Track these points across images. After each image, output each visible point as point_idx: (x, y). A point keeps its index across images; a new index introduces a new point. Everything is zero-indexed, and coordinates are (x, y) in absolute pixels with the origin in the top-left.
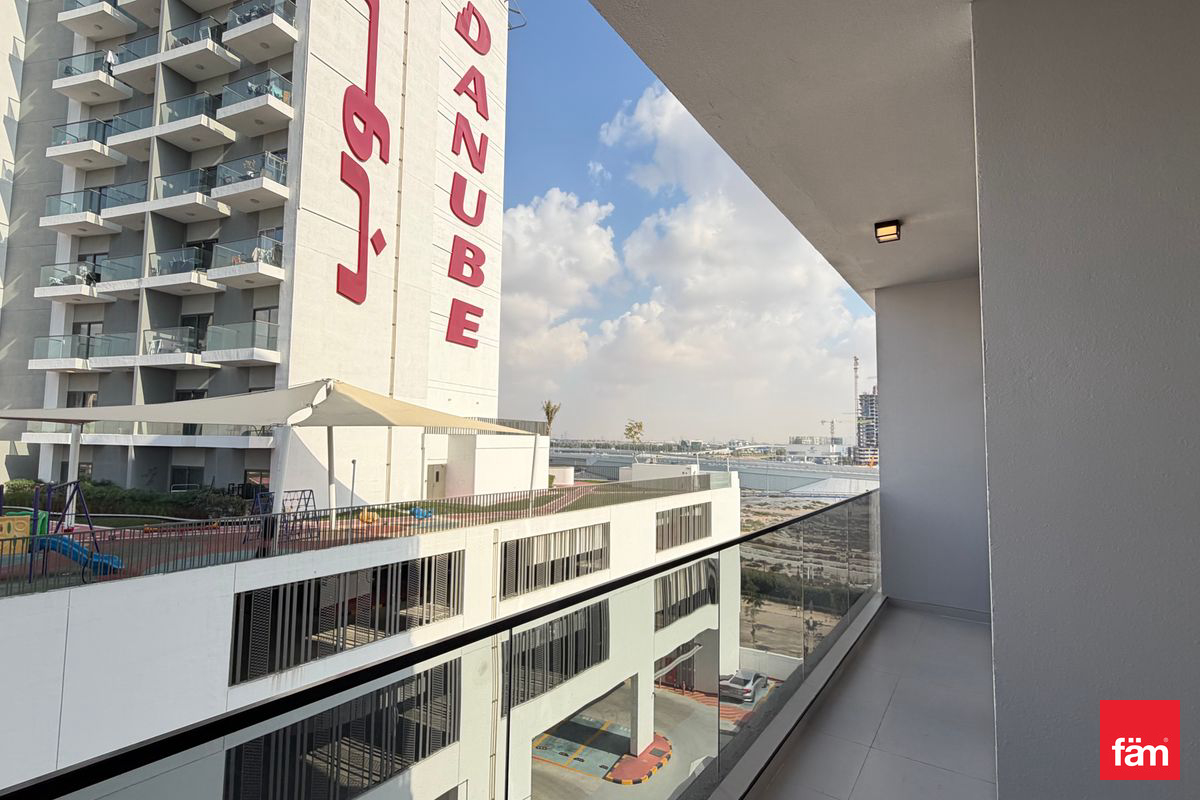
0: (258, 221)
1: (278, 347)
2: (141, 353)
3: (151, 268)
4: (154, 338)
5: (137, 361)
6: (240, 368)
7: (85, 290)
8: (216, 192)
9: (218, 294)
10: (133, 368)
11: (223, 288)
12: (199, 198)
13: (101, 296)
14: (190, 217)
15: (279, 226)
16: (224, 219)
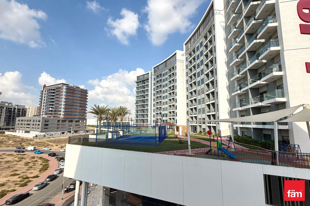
0: (274, 60)
1: (285, 96)
2: (251, 104)
3: (250, 83)
4: (253, 100)
5: (250, 106)
6: (276, 105)
7: (239, 92)
8: (260, 58)
9: (267, 85)
10: (249, 108)
11: (268, 83)
12: (257, 61)
13: (243, 92)
14: (257, 67)
15: (280, 59)
16: (265, 64)
